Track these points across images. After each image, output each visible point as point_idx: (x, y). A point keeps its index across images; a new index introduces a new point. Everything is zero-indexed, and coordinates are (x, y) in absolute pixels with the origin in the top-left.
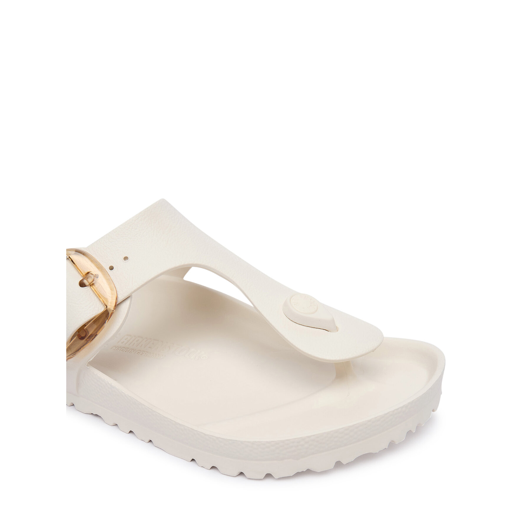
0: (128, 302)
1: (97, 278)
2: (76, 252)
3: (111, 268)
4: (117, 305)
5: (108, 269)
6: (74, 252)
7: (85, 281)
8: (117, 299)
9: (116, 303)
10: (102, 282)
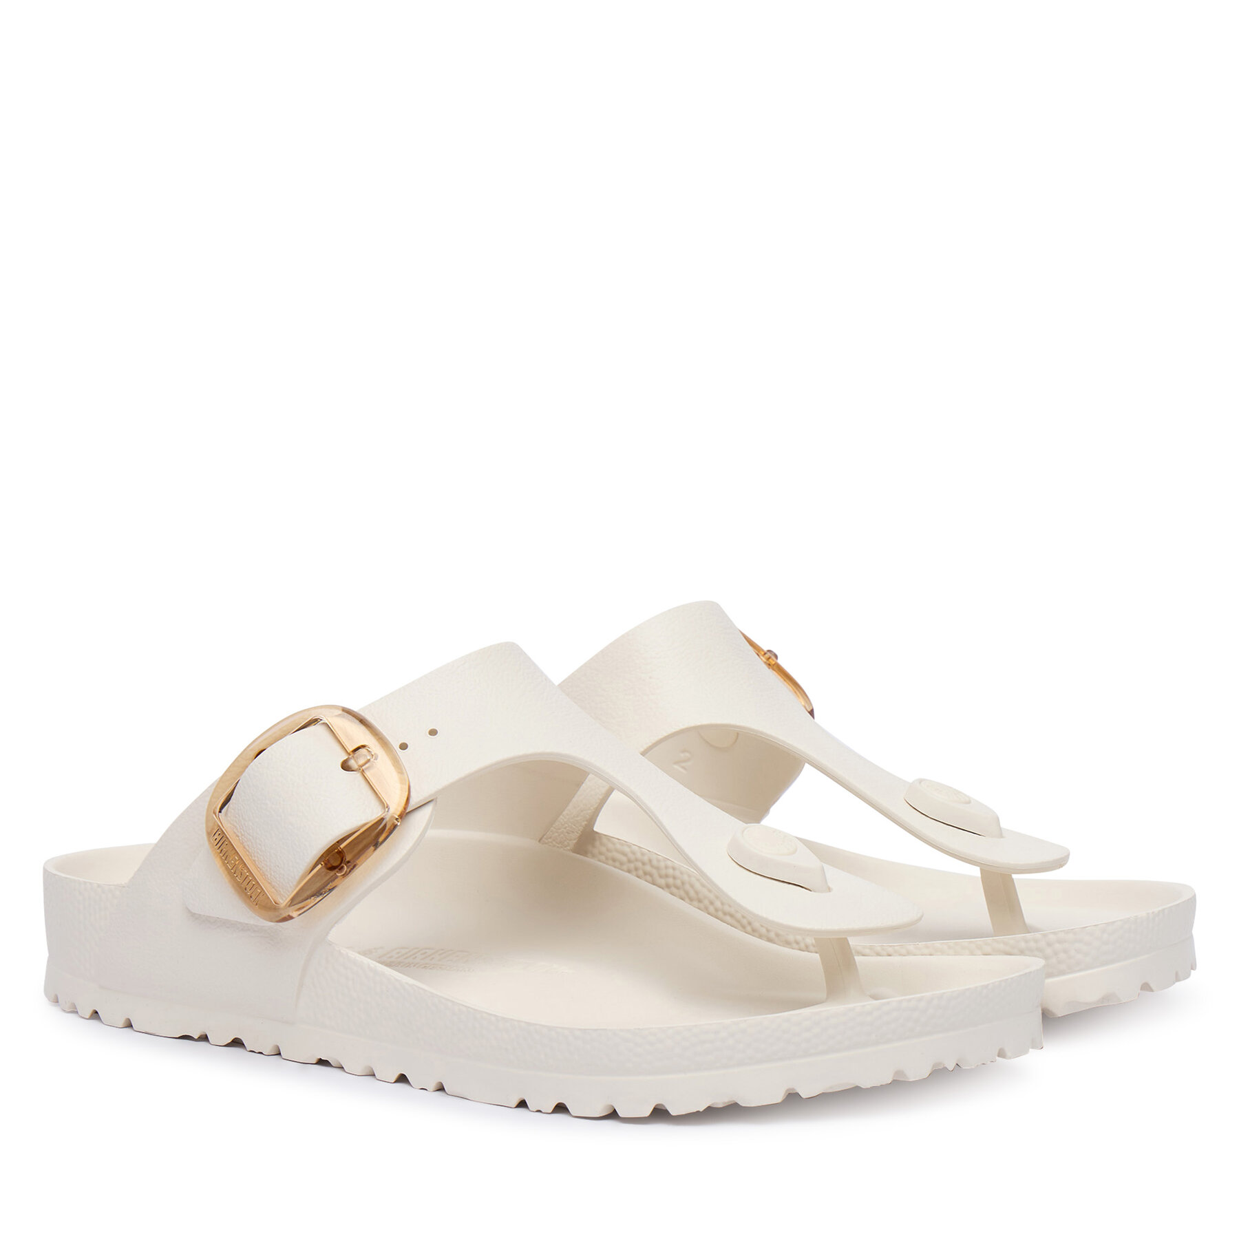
0: (428, 810)
1: (376, 759)
2: (344, 713)
3: (404, 747)
4: (404, 815)
5: (397, 747)
6: (340, 712)
7: (352, 763)
8: (408, 800)
9: (405, 809)
10: (382, 768)
